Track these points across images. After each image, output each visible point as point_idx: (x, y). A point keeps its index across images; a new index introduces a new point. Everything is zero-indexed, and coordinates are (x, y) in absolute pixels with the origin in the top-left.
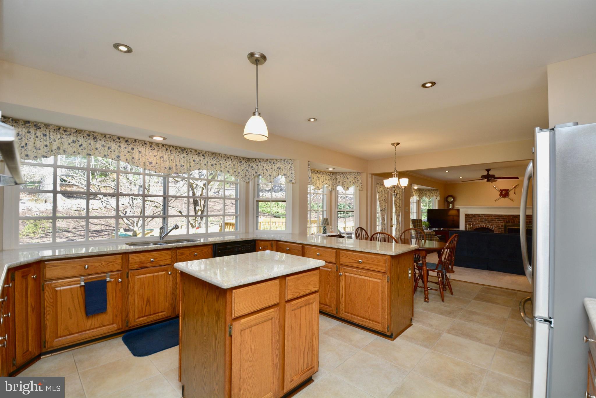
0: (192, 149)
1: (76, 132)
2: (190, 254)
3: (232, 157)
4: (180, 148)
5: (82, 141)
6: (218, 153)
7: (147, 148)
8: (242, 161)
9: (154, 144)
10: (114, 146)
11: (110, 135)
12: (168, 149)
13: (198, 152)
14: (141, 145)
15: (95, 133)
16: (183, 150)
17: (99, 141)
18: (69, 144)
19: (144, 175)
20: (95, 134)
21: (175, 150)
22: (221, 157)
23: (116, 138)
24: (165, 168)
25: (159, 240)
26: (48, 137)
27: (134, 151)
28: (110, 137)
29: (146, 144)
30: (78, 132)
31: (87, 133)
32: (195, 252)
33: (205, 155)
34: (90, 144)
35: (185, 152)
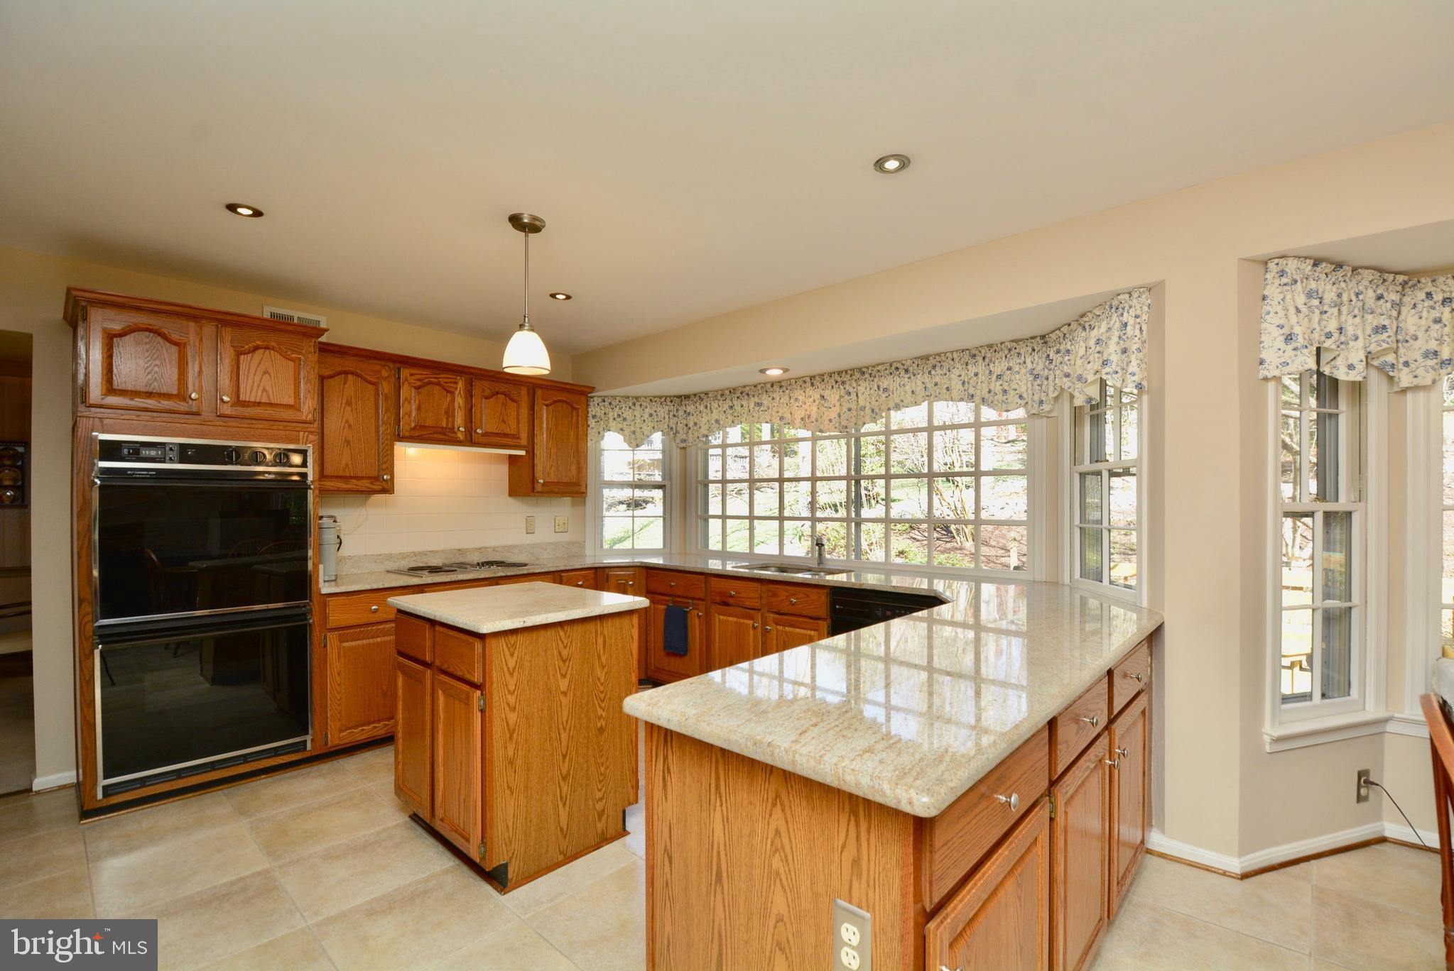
0: (878, 365)
1: (730, 392)
2: (787, 597)
3: (983, 351)
4: (860, 369)
5: (737, 403)
6: (939, 355)
7: (808, 390)
8: (1022, 352)
9: (817, 377)
10: (766, 400)
11: (759, 384)
12: (839, 379)
13: (896, 368)
14: (799, 387)
15: (744, 387)
16: (863, 373)
17: (752, 398)
18: (725, 412)
19: (814, 440)
20: (748, 388)
21: (849, 378)
22: (953, 360)
23: (769, 386)
24: (830, 420)
25: (816, 566)
26: (708, 408)
27: (792, 401)
28: (762, 387)
29: (805, 382)
30: (732, 391)
31: (741, 389)
32: (793, 595)
33: (911, 369)
34: (742, 406)
35: (867, 376)
